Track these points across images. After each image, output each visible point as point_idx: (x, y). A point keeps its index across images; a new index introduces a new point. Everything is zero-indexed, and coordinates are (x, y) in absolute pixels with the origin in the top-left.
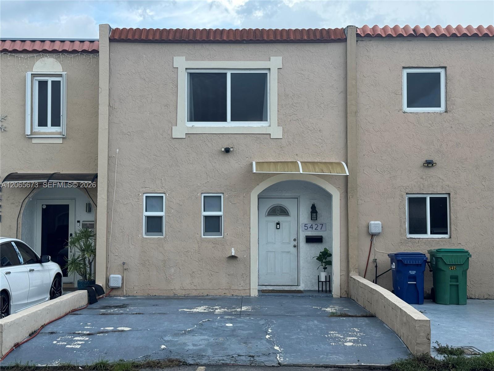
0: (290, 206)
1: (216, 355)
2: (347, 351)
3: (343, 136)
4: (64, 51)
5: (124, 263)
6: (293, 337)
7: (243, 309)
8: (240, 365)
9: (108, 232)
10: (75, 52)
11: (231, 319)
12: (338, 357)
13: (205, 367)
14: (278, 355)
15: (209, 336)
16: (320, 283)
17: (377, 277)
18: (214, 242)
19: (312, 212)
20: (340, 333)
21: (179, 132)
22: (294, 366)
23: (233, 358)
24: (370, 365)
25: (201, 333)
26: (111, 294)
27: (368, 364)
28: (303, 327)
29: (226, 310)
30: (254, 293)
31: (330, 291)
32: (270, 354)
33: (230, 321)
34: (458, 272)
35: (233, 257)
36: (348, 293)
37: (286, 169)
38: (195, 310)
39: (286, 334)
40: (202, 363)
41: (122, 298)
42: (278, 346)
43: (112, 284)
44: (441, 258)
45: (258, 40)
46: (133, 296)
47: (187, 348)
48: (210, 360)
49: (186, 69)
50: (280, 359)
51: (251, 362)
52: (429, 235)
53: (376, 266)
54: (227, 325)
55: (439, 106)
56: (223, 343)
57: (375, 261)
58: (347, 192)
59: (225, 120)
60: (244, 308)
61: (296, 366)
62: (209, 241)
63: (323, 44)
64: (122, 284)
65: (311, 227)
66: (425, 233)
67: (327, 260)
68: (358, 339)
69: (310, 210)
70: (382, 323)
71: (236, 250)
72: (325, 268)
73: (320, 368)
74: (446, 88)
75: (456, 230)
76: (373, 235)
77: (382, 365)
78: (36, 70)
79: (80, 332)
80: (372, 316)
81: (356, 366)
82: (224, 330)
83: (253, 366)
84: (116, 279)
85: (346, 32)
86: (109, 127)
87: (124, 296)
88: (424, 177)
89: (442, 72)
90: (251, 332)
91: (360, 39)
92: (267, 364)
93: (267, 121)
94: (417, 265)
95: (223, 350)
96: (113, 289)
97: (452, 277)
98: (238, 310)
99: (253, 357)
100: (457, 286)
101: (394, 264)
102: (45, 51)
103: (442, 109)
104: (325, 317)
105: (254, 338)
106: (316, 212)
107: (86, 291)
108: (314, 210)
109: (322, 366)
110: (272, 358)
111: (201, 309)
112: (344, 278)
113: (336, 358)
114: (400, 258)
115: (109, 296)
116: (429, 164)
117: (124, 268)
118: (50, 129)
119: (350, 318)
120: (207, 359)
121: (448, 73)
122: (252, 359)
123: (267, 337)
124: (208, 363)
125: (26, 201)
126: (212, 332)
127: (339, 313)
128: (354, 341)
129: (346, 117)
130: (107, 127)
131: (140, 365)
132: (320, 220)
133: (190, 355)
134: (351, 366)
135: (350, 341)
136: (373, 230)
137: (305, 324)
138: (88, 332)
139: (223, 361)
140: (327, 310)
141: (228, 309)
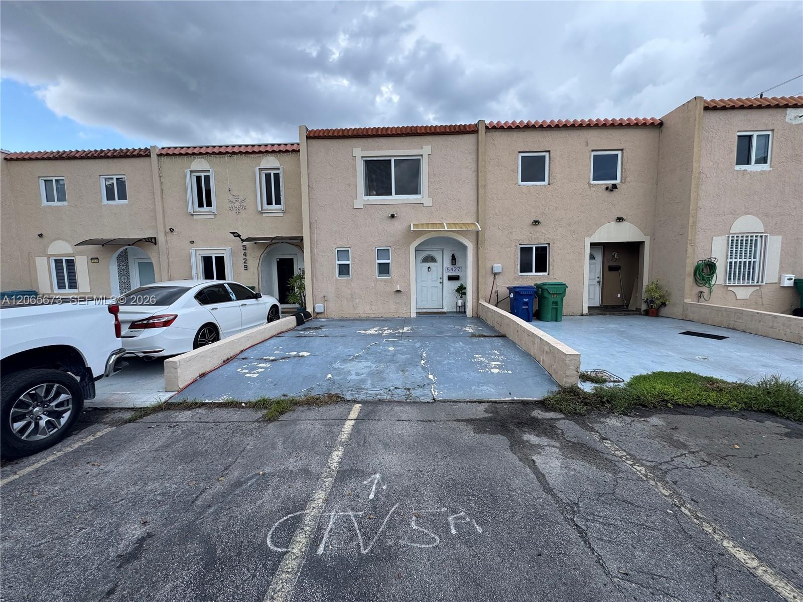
0: (437, 255)
1: (374, 388)
2: (496, 380)
3: (475, 203)
4: (280, 151)
5: (324, 296)
6: (444, 363)
7: (404, 331)
8: (396, 402)
9: (312, 275)
10: (287, 151)
11: (393, 342)
12: (488, 388)
13: (361, 405)
14: (432, 386)
15: (372, 362)
16: (458, 307)
17: (497, 303)
18: (386, 281)
19: (452, 260)
20: (484, 356)
21: (358, 204)
22: (448, 401)
23: (389, 392)
24: (523, 399)
25: (366, 359)
26: (317, 316)
27: (521, 399)
28: (452, 350)
29: (391, 331)
30: (414, 315)
31: (465, 312)
32: (425, 385)
33: (393, 344)
34: (558, 299)
35: (399, 291)
36: (477, 314)
37: (435, 227)
38: (369, 332)
39: (438, 359)
40: (360, 399)
41: (324, 320)
42: (431, 374)
43: (317, 310)
44: (547, 289)
45: (413, 133)
46: (332, 318)
47: (349, 378)
48: (367, 395)
49: (362, 157)
50: (435, 392)
51: (407, 396)
52: (534, 273)
53: (497, 296)
54: (390, 349)
55: (544, 180)
56: (382, 372)
57: (497, 292)
58: (478, 244)
59: (390, 194)
60: (405, 329)
61: (450, 402)
62: (382, 280)
63: (461, 135)
64: (324, 310)
65: (452, 270)
66: (531, 271)
67: (463, 291)
68: (502, 365)
69: (451, 258)
70: (514, 344)
71: (401, 287)
72: (461, 297)
73: (474, 404)
74: (549, 167)
75: (553, 269)
76: (495, 274)
77: (534, 399)
78: (262, 167)
79: (267, 358)
80: (503, 336)
81: (509, 400)
82: (386, 355)
83: (410, 403)
84: (320, 308)
85: (477, 126)
86: (309, 201)
87: (325, 318)
88: (532, 232)
89: (547, 154)
90: (409, 356)
91: (488, 130)
92: (423, 399)
93: (421, 194)
94: (530, 295)
95: (382, 381)
96: (318, 313)
97: (553, 303)
98: (400, 331)
99: (409, 389)
100: (557, 308)
101: (512, 294)
102: (267, 152)
103: (546, 182)
104: (467, 338)
105: (410, 364)
106: (455, 259)
107: (295, 317)
108: (453, 258)
109: (475, 402)
110: (427, 391)
111: (372, 331)
112: (475, 304)
113: (487, 389)
114: (518, 290)
115: (315, 318)
116: (536, 223)
117: (325, 299)
118: (274, 206)
119: (487, 338)
120: (364, 394)
121: (551, 155)
122: (408, 393)
123: (423, 362)
124: (365, 399)
125: (263, 255)
126: (376, 357)
127: (477, 334)
128: (500, 367)
129: (478, 190)
130: (308, 202)
131: (299, 402)
132: (459, 264)
133: (350, 388)
134: (504, 400)
135: (495, 367)
136: (496, 271)
137: (453, 346)
138: (274, 358)
139: (380, 396)
140: (466, 329)
141: (393, 330)
